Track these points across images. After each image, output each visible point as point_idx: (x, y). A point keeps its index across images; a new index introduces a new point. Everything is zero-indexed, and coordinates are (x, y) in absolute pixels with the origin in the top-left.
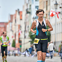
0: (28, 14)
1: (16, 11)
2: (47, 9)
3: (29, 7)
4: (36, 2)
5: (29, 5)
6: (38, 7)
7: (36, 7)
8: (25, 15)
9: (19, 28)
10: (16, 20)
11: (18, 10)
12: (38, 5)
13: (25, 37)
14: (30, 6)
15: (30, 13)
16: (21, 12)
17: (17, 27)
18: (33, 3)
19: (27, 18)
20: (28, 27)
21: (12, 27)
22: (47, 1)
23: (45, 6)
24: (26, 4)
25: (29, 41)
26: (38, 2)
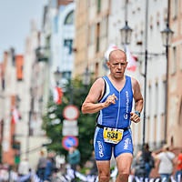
0: (42, 64)
1: (6, 53)
2: (98, 50)
3: (43, 43)
4: (67, 27)
5: (43, 37)
6: (71, 41)
7: (66, 41)
9: (13, 103)
10: (3, 82)
11: (13, 50)
12: (72, 36)
13: (31, 133)
14: (48, 38)
15: (46, 60)
16: (21, 57)
17: (8, 103)
18: (57, 31)
19: (37, 74)
20: (41, 100)
22: (98, 24)
23: (93, 38)
24: (35, 34)
25: (44, 145)
26: (72, 28)
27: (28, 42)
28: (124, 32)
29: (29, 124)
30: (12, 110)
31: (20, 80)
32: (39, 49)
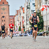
0: (28, 9)
1: (20, 7)
6: (34, 4)
7: (33, 4)
8: (26, 10)
10: (20, 14)
11: (22, 7)
13: (27, 24)
16: (24, 8)
21: (18, 18)
26: (34, 1)
27: (25, 4)
28: (46, 1)
29: (26, 22)
30: (23, 20)
31: (24, 13)
32: (27, 6)
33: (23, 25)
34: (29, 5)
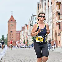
33: (27, 39)
34: (32, 24)
